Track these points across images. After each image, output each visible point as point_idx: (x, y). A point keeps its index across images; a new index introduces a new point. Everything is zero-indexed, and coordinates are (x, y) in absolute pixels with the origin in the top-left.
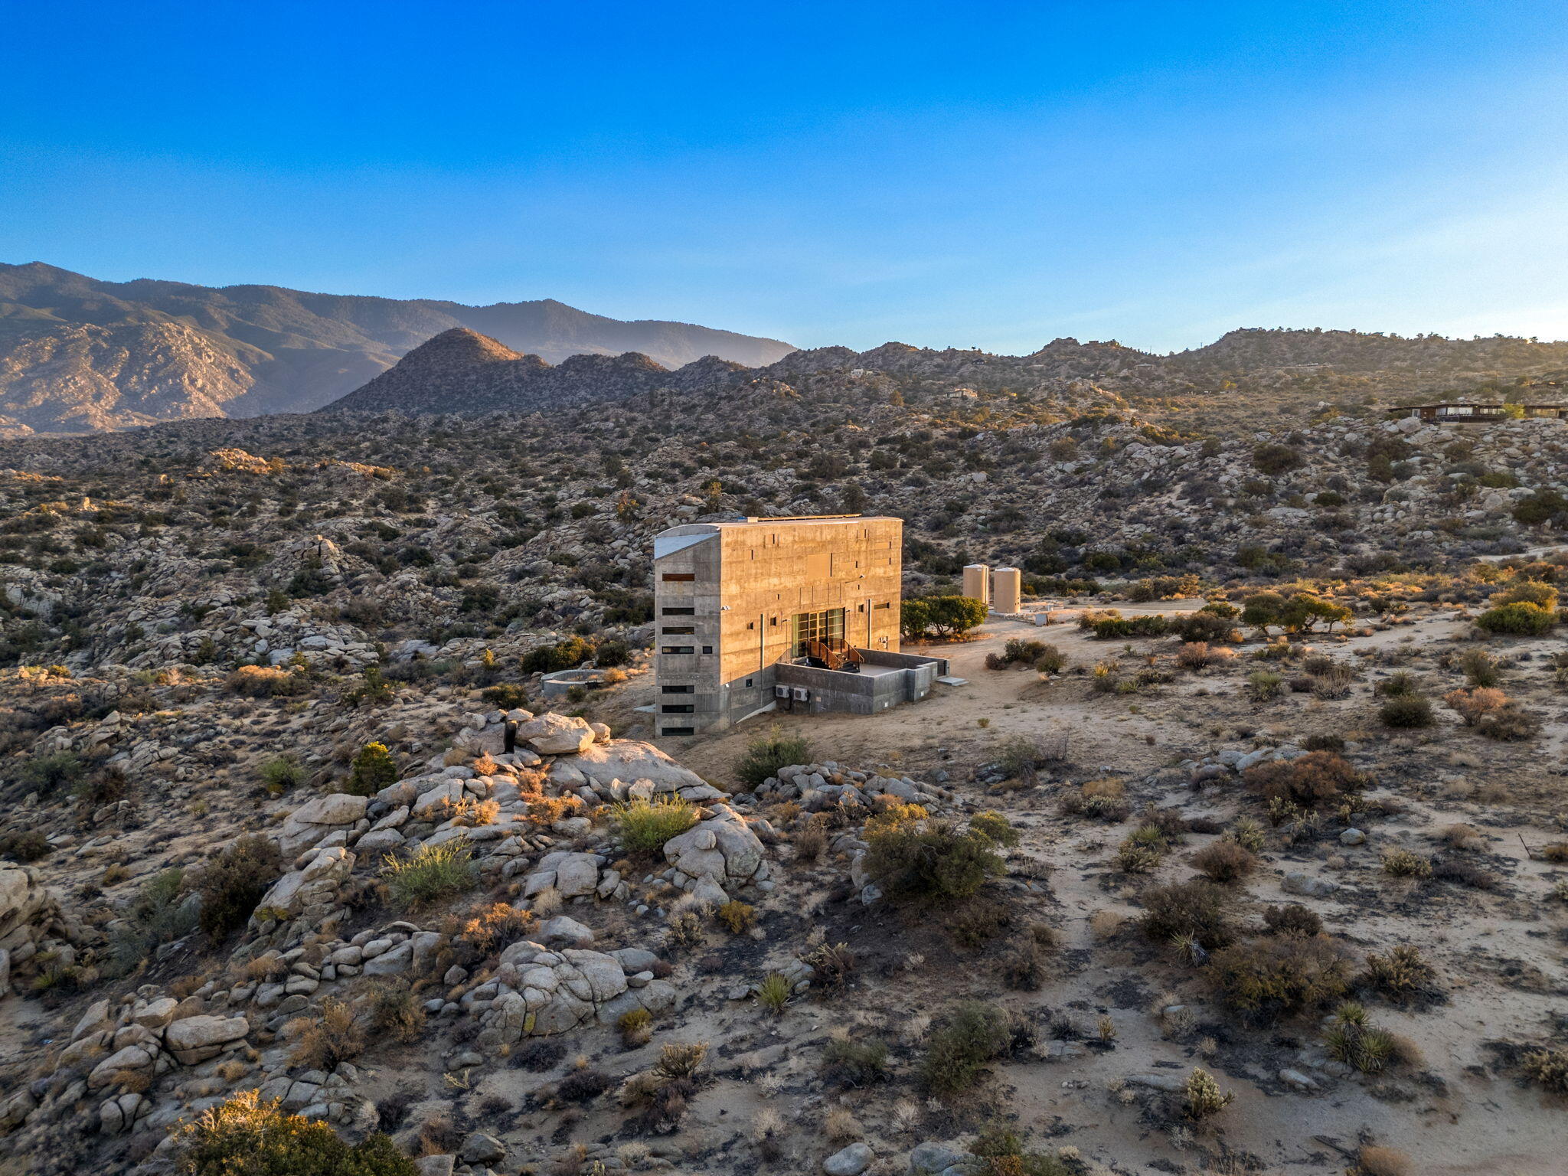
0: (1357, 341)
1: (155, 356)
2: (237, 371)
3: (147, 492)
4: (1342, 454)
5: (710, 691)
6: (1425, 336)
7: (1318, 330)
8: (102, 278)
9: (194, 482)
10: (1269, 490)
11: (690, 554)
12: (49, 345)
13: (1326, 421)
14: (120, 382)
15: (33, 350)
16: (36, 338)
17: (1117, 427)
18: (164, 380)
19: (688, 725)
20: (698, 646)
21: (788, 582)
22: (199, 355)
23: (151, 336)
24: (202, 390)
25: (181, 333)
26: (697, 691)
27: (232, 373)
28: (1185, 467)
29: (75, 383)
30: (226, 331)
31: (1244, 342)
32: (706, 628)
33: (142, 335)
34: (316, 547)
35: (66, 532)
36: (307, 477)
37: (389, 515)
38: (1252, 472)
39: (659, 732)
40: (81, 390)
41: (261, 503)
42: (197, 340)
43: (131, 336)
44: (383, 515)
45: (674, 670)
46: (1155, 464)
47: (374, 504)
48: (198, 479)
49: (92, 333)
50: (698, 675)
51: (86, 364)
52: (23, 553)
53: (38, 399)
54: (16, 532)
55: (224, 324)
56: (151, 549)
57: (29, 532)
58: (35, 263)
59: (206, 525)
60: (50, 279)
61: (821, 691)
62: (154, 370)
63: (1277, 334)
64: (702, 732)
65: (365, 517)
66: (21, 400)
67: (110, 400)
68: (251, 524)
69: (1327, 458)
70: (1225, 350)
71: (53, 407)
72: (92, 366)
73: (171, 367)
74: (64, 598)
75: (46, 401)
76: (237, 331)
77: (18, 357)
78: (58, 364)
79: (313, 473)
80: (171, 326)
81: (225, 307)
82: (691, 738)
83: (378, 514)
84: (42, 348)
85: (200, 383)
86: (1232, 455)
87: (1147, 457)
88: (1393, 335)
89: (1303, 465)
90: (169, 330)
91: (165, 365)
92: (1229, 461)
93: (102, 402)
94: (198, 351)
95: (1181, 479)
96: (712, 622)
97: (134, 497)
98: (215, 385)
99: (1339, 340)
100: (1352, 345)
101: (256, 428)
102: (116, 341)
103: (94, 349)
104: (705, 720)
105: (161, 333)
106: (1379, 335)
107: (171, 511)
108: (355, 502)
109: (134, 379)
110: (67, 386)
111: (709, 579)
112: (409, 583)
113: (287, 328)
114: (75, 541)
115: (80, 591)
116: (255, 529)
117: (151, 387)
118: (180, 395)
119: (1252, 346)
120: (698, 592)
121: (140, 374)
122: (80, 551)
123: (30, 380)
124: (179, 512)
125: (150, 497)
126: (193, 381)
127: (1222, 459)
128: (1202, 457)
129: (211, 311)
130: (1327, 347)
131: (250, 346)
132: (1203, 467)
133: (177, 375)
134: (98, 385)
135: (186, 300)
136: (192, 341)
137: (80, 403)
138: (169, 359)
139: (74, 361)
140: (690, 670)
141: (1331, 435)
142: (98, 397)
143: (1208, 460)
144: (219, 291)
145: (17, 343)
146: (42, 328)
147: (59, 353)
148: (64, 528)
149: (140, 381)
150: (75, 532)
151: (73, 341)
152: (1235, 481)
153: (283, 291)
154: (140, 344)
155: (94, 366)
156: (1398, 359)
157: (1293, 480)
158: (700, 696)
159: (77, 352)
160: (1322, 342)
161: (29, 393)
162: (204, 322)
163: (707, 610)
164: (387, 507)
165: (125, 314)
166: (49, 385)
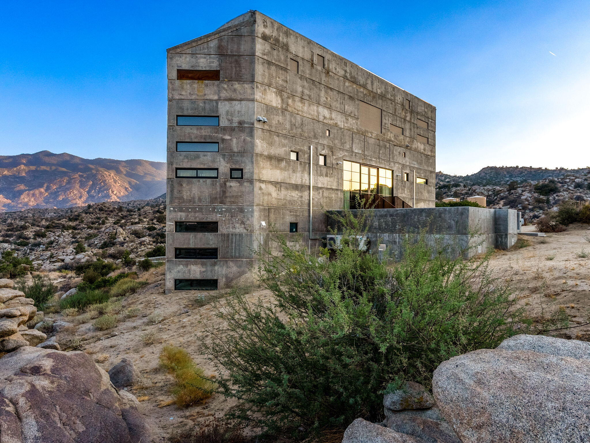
0: (533, 170)
1: (101, 183)
2: (128, 188)
3: (69, 218)
4: (575, 187)
5: (239, 229)
6: (559, 168)
7: (517, 167)
8: (85, 157)
9: (88, 214)
10: (548, 201)
11: (213, 44)
12: (66, 180)
13: (563, 175)
14: (88, 192)
15: (60, 181)
16: (62, 177)
17: (458, 188)
18: (103, 191)
19: (209, 276)
20: (224, 167)
21: (339, 120)
22: (115, 183)
23: (100, 177)
24: (115, 195)
25: (110, 175)
26: (223, 229)
27: (126, 189)
28: (502, 194)
29: (73, 193)
30: (125, 175)
31: (490, 171)
32: (235, 144)
33: (96, 176)
34: (115, 231)
35: (31, 232)
36: (132, 213)
37: (158, 224)
38: (536, 195)
39: (170, 284)
40: (75, 195)
41: (107, 220)
42: (115, 178)
43: (93, 177)
44: (155, 224)
45: (192, 200)
46: (487, 194)
47: (152, 220)
48: (90, 213)
49: (80, 176)
50: (224, 207)
51: (77, 186)
52: (11, 239)
53: (61, 198)
54: (12, 231)
55: (125, 173)
56: (59, 236)
57: (17, 231)
58: (64, 153)
59: (84, 228)
60: (68, 158)
61: (386, 236)
62: (100, 188)
63: (502, 168)
64: (228, 285)
65: (147, 225)
66: (55, 199)
67: (84, 198)
68: (101, 228)
69: (569, 189)
70: (483, 174)
71: (65, 201)
72: (79, 187)
73: (106, 187)
74: (18, 255)
75: (63, 199)
76: (129, 175)
77: (55, 184)
78: (68, 186)
79: (135, 212)
80: (107, 173)
81: (125, 167)
82: (213, 293)
83: (153, 224)
84: (63, 181)
85: (115, 193)
86: (523, 189)
87: (483, 191)
88: (546, 169)
89: (560, 192)
90: (106, 175)
91: (104, 186)
92: (523, 191)
93: (82, 199)
94: (115, 182)
95: (502, 199)
96: (243, 136)
97: (64, 220)
98: (120, 193)
99: (526, 170)
100: (531, 172)
101: (128, 204)
102: (88, 178)
103: (80, 181)
104: (233, 268)
105: (103, 176)
106: (540, 168)
107: (76, 225)
108: (145, 220)
109: (93, 191)
110: (70, 194)
111: (239, 79)
112: (144, 241)
113: (146, 174)
114: (34, 235)
115: (26, 253)
116: (103, 229)
117: (99, 194)
118: (108, 196)
119: (493, 173)
120: (224, 94)
121: (95, 189)
122: (34, 239)
123: (58, 192)
124: (79, 225)
125: (70, 220)
126: (113, 192)
127: (519, 190)
128: (509, 190)
129: (121, 168)
130: (522, 173)
131: (133, 180)
132: (510, 194)
133: (108, 189)
134: (81, 193)
135: (113, 164)
136: (113, 178)
137: (74, 199)
138: (105, 184)
139: (74, 185)
140: (213, 200)
141: (568, 180)
142: (81, 197)
143: (512, 191)
144: (124, 161)
145: (55, 179)
146: (64, 174)
147: (69, 182)
148: (31, 230)
149: (95, 192)
150: (35, 231)
151: (74, 178)
152: (529, 199)
153: (146, 162)
154: (96, 179)
155: (80, 187)
156: (550, 176)
157: (557, 198)
158: (227, 237)
159: (75, 182)
160: (519, 171)
161: (58, 196)
162: (118, 172)
163: (236, 120)
164: (157, 221)
165: (92, 169)
166: (64, 193)
